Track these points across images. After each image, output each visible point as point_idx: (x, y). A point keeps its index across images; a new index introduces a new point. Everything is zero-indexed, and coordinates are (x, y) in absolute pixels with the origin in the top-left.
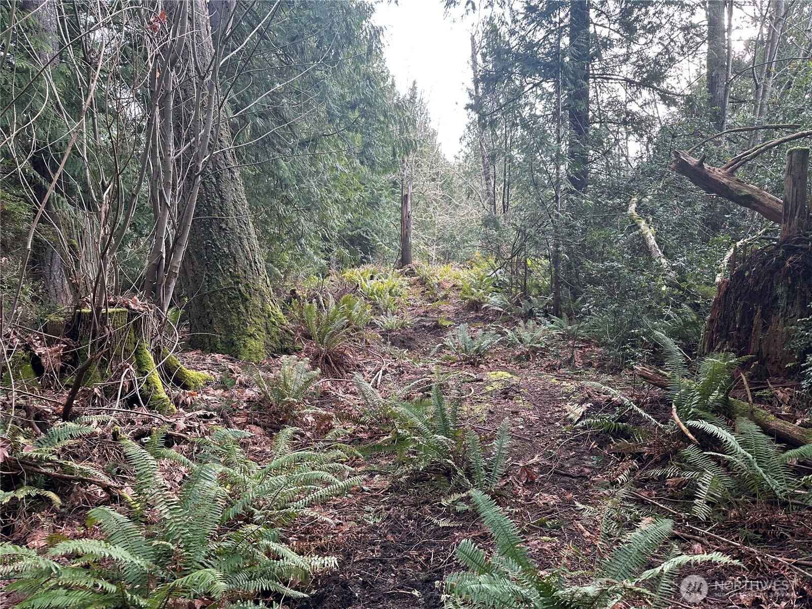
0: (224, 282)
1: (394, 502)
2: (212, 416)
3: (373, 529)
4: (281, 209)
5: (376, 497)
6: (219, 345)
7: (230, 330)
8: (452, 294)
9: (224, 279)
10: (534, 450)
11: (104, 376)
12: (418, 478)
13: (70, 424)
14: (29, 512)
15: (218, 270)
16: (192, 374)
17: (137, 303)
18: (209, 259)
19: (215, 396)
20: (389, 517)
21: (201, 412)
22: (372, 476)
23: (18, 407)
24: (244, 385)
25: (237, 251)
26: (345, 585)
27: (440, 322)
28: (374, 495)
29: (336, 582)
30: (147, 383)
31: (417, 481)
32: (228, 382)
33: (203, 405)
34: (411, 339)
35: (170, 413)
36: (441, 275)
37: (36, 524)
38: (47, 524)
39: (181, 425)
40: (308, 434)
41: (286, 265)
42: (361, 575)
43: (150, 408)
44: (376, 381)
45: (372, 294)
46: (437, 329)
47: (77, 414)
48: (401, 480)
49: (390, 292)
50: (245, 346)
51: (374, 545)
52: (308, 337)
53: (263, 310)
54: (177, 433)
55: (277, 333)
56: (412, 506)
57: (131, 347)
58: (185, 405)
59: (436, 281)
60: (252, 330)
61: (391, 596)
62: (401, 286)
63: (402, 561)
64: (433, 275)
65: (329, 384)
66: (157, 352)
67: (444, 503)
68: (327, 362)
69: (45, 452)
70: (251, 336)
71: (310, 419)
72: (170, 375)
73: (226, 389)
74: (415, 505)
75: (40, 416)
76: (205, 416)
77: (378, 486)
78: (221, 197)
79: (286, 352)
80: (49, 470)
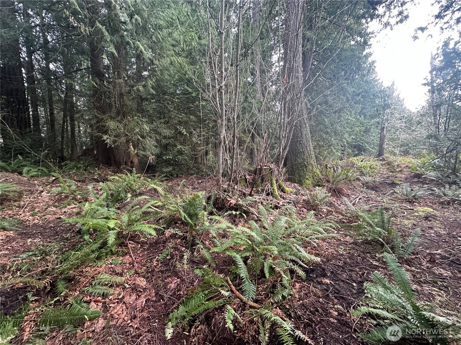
0: (300, 161)
1: (354, 248)
2: (291, 203)
3: (342, 255)
4: (324, 136)
5: (346, 244)
6: (296, 181)
7: (300, 176)
8: (405, 170)
9: (300, 160)
10: (440, 247)
11: (262, 186)
12: (367, 242)
13: (251, 197)
14: (239, 218)
15: (298, 157)
16: (287, 189)
17: (272, 166)
18: (296, 153)
19: (293, 197)
20: (349, 253)
21: (288, 201)
22: (346, 236)
23: (240, 191)
24: (302, 195)
25: (305, 151)
26: (324, 270)
27: (395, 181)
28: (345, 243)
29: (320, 267)
30: (273, 189)
31: (366, 243)
32: (298, 193)
33: (289, 199)
34: (377, 187)
35: (278, 199)
36: (400, 161)
37: (240, 221)
38: (243, 222)
39: (281, 203)
40: (323, 215)
41: (325, 155)
42: (332, 269)
43: (273, 197)
44: (356, 201)
45: (361, 168)
46: (393, 185)
47: (253, 195)
48: (359, 241)
49: (370, 167)
50: (305, 182)
51: (341, 260)
52: (328, 181)
53: (312, 171)
54: (279, 206)
55: (317, 179)
56: (362, 252)
57: (269, 179)
58: (283, 198)
59: (397, 163)
60: (308, 177)
61: (343, 281)
62: (376, 165)
63: (352, 271)
64: (395, 161)
65: (334, 199)
66: (277, 181)
67: (377, 255)
68: (335, 191)
69: (244, 204)
70: (307, 179)
71: (325, 210)
72: (280, 188)
73: (297, 195)
74: (363, 252)
75: (244, 194)
76: (289, 202)
77: (348, 241)
78: (301, 133)
79: (319, 186)
80: (245, 208)
